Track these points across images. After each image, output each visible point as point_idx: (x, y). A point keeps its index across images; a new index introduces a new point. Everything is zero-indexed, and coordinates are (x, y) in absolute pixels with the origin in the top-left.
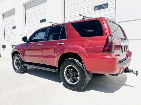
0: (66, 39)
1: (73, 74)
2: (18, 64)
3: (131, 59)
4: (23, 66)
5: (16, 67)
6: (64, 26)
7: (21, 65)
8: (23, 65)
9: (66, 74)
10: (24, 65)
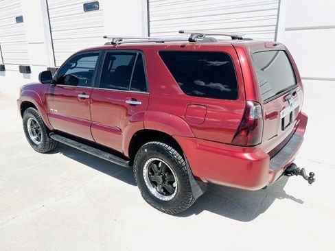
0: (146, 91)
1: (163, 178)
2: (37, 132)
3: (303, 133)
4: (48, 139)
5: (33, 138)
6: (140, 55)
7: (44, 136)
8: (49, 137)
9: (149, 175)
10: (52, 137)
